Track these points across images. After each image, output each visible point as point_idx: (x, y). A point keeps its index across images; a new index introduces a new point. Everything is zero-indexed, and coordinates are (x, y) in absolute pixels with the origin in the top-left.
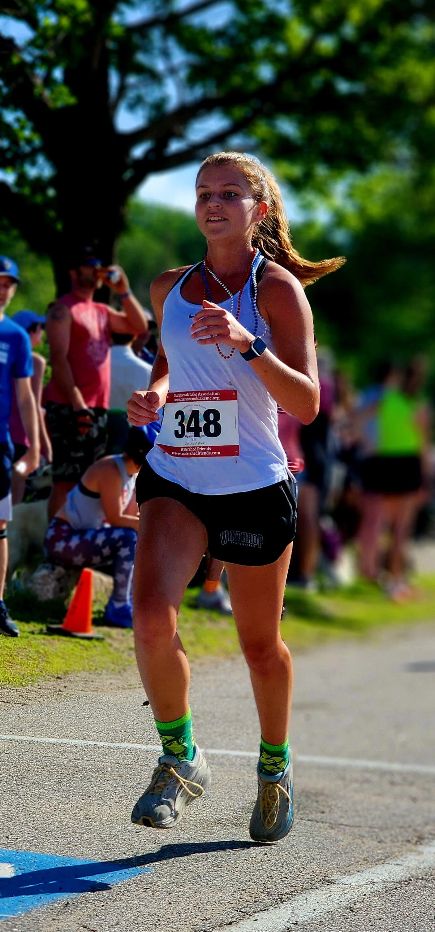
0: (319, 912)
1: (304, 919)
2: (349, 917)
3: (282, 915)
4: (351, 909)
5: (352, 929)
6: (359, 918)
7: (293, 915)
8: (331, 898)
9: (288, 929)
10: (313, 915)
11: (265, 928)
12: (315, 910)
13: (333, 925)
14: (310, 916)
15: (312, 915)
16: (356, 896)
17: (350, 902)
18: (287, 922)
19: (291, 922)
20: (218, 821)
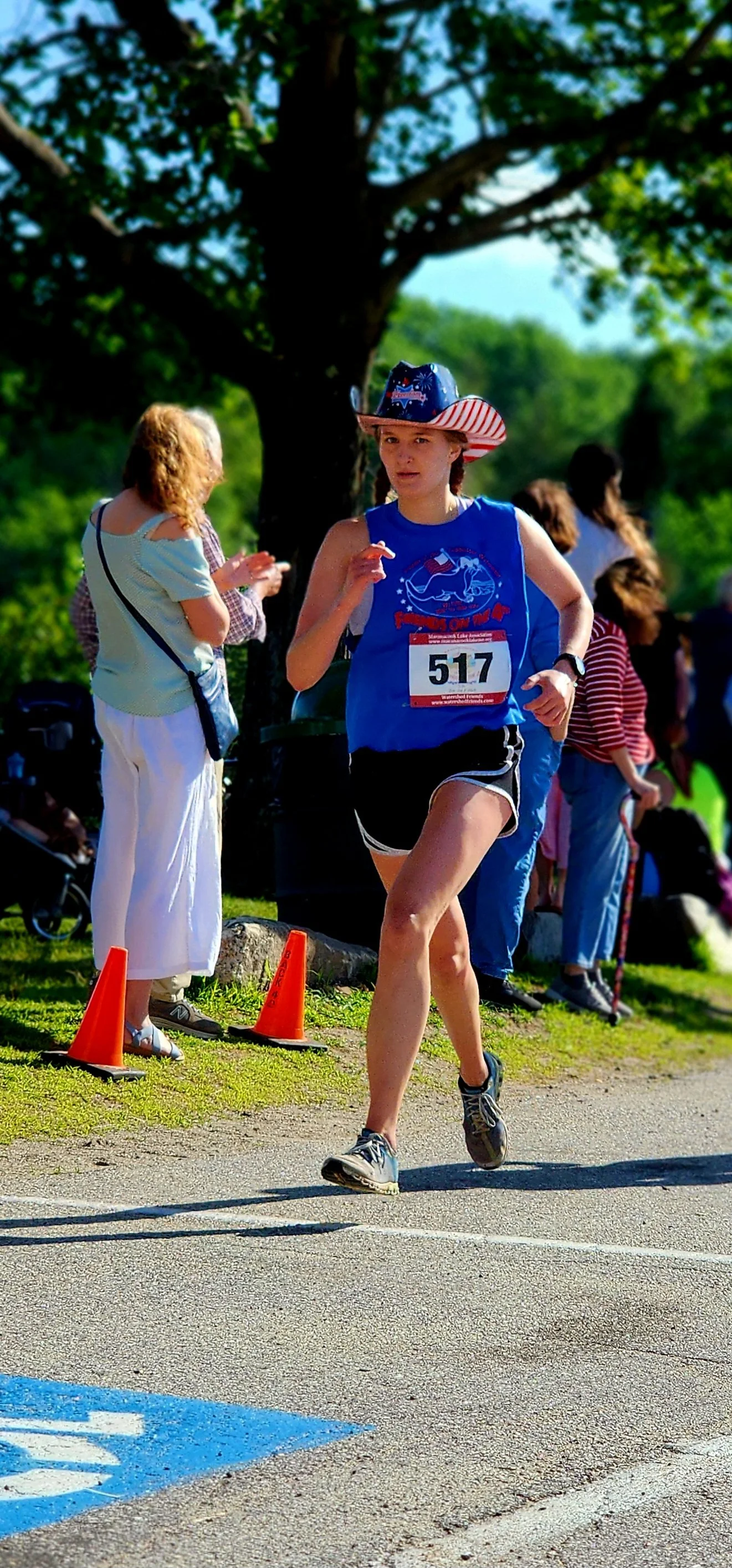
0: (650, 1497)
1: (624, 1508)
2: (700, 1506)
3: (589, 1501)
4: (704, 1494)
5: (703, 1525)
6: (715, 1508)
7: (607, 1502)
8: (673, 1476)
9: (596, 1523)
10: (640, 1502)
11: (557, 1521)
12: (643, 1494)
13: (672, 1518)
14: (634, 1504)
15: (637, 1502)
16: (714, 1472)
17: (704, 1481)
18: (596, 1512)
19: (601, 1513)
20: (496, 1352)
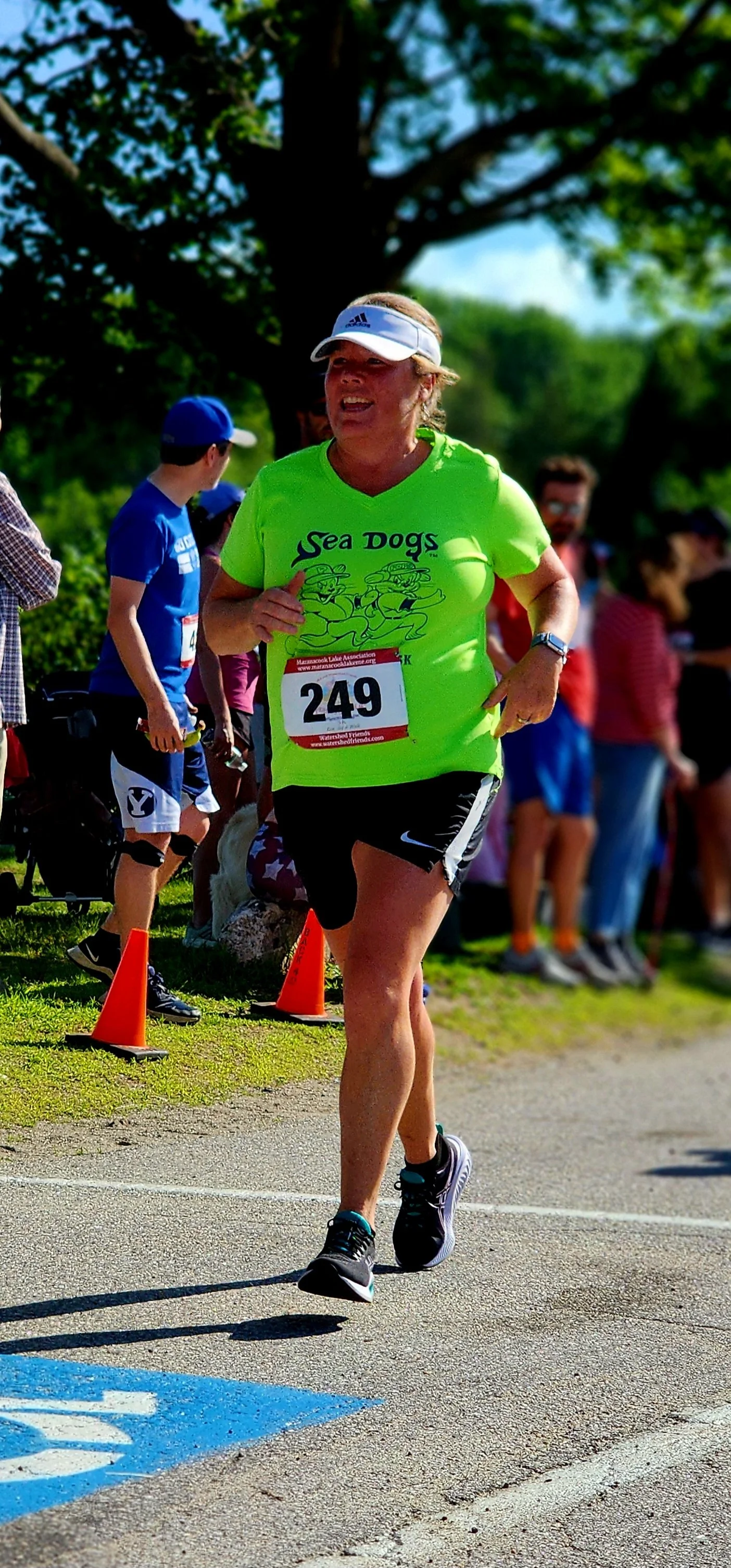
0: (654, 1467)
1: (629, 1479)
2: (705, 1475)
3: (594, 1472)
4: (710, 1463)
5: (708, 1494)
6: (720, 1478)
7: (612, 1473)
8: (678, 1445)
9: (602, 1494)
10: (646, 1472)
11: (562, 1493)
12: (648, 1464)
13: (677, 1487)
14: (639, 1474)
15: (643, 1472)
16: (720, 1441)
17: (709, 1451)
18: (601, 1483)
19: (607, 1484)
20: (505, 1323)
